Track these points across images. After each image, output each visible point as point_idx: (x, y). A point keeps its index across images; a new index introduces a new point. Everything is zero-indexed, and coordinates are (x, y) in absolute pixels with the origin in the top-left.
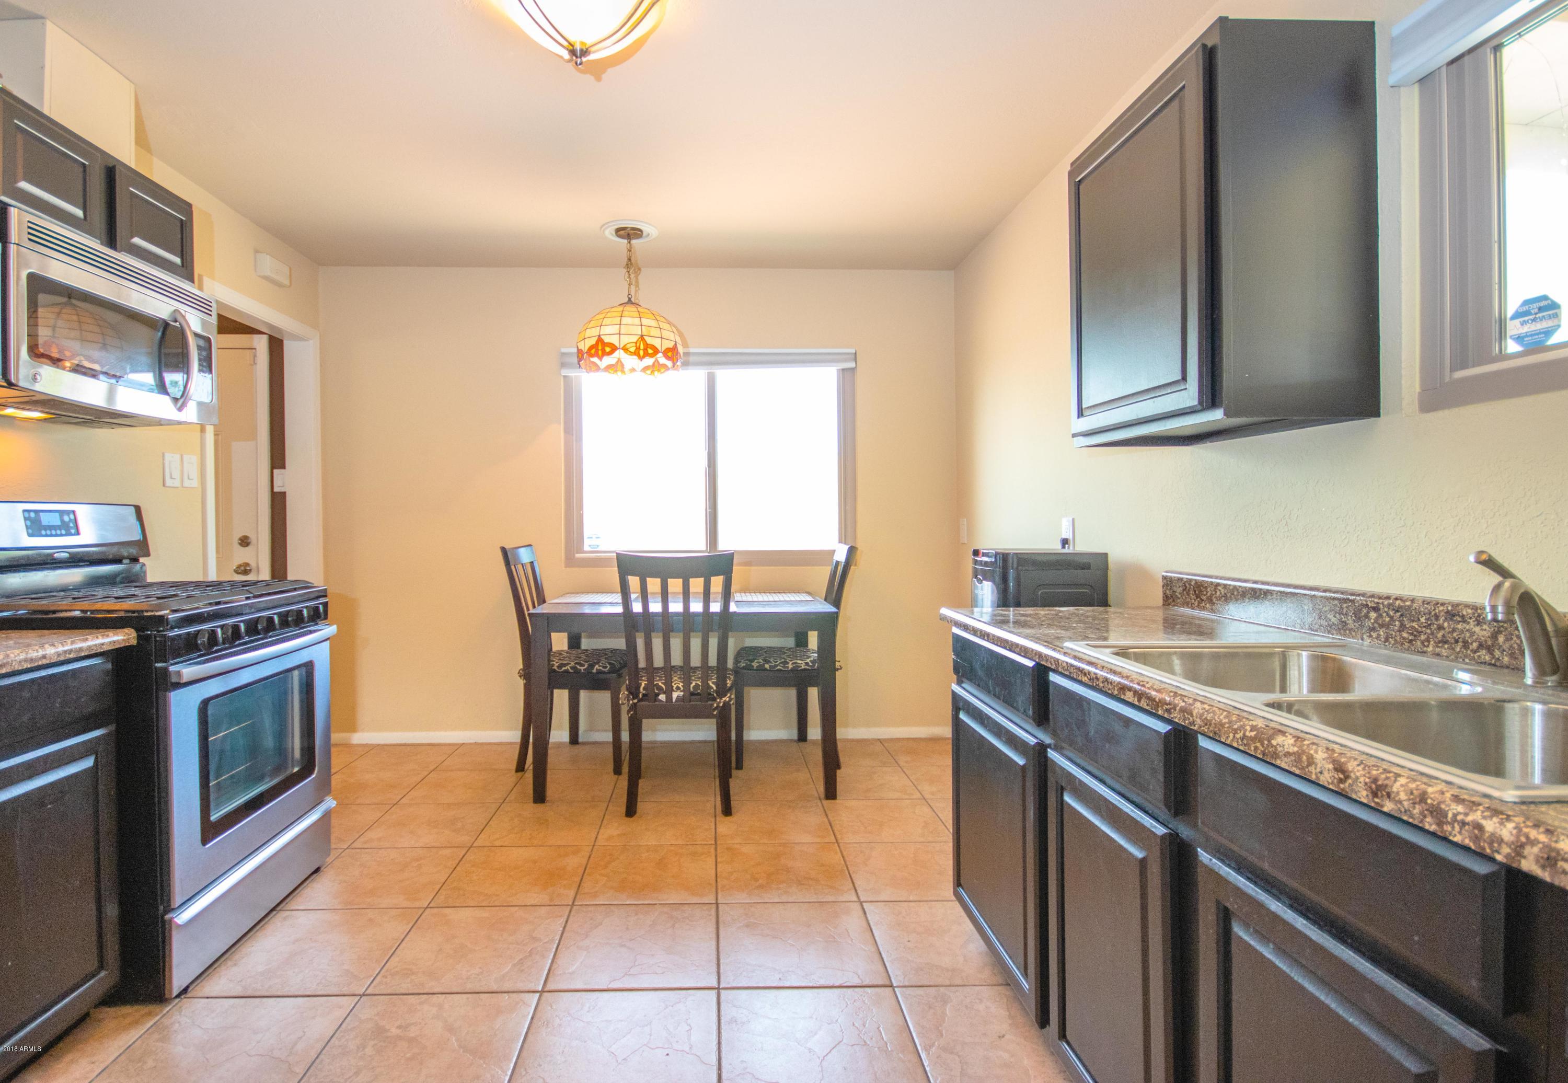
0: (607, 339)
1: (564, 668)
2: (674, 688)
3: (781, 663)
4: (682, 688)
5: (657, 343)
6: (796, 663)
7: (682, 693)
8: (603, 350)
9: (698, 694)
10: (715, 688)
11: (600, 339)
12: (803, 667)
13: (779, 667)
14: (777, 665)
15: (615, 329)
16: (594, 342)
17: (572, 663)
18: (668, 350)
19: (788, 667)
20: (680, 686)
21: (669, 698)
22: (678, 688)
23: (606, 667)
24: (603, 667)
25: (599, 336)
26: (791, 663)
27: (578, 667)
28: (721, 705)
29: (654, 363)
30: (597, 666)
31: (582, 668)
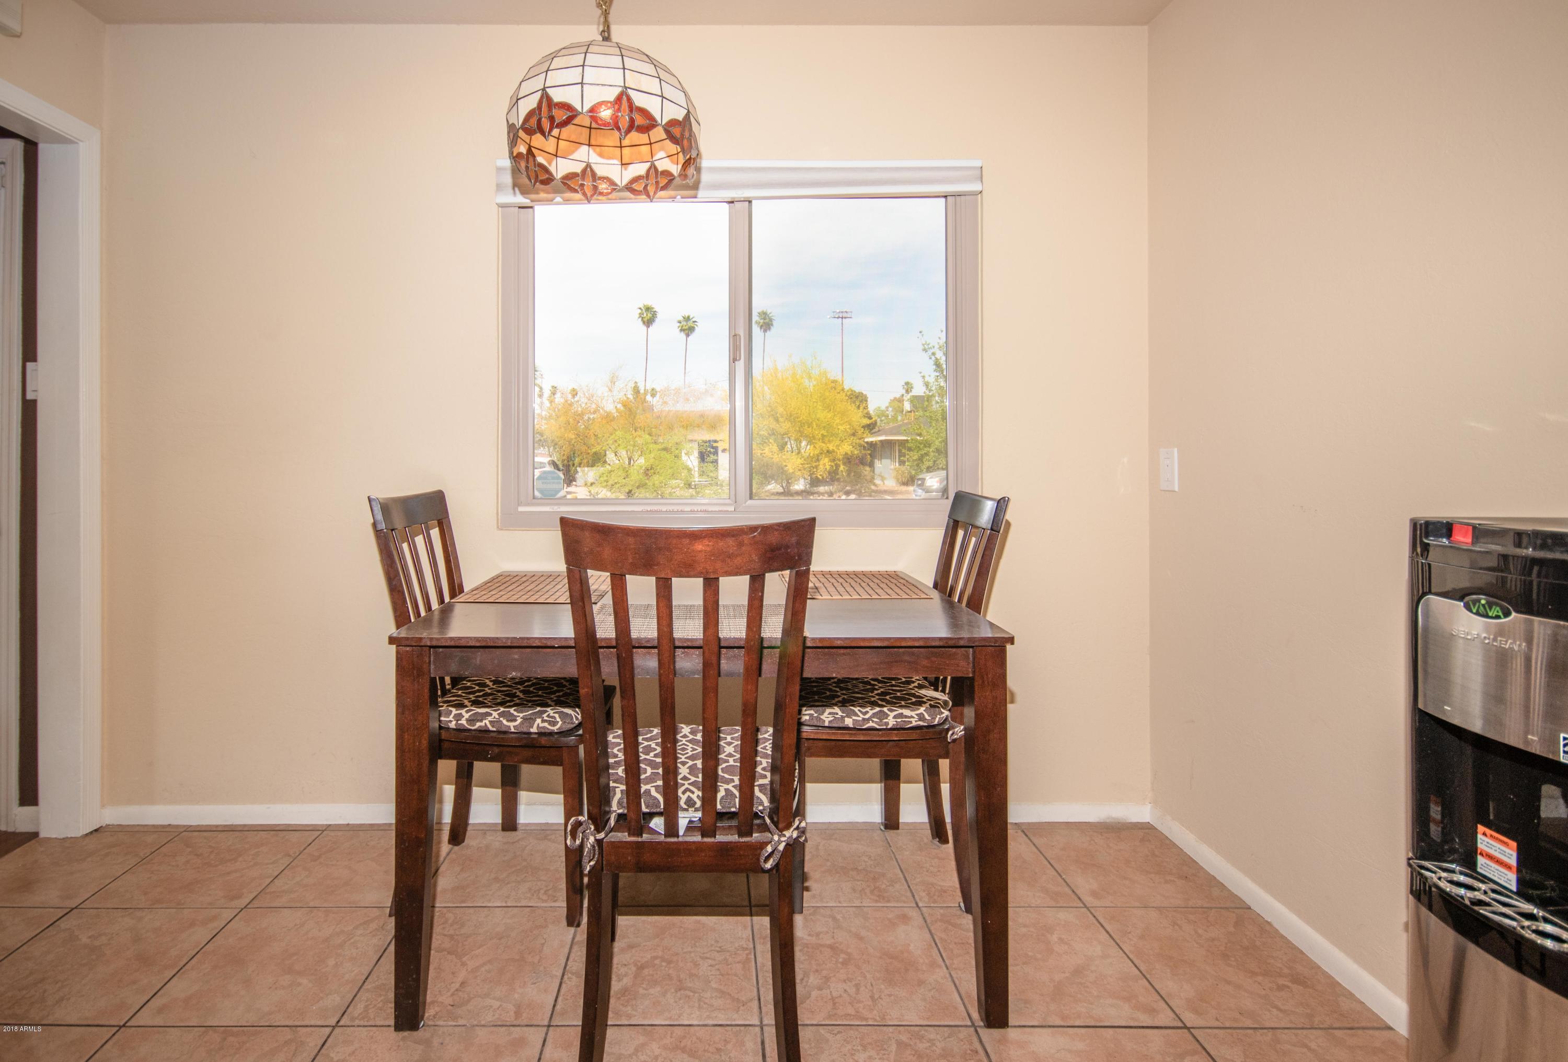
0: (557, 96)
1: (478, 724)
2: (682, 803)
3: (874, 715)
4: (699, 804)
5: (652, 105)
6: (901, 715)
7: (699, 814)
8: (552, 119)
9: (732, 815)
10: (766, 803)
11: (546, 98)
12: (914, 724)
13: (871, 724)
14: (868, 720)
15: (573, 75)
16: (534, 105)
17: (495, 714)
18: (673, 123)
19: (887, 724)
20: (694, 797)
21: (671, 829)
22: (690, 803)
23: (554, 723)
24: (550, 723)
25: (544, 89)
26: (892, 714)
27: (505, 722)
28: (781, 847)
29: (648, 171)
30: (539, 721)
31: (512, 724)
